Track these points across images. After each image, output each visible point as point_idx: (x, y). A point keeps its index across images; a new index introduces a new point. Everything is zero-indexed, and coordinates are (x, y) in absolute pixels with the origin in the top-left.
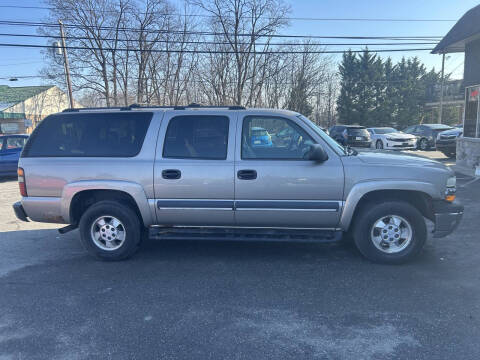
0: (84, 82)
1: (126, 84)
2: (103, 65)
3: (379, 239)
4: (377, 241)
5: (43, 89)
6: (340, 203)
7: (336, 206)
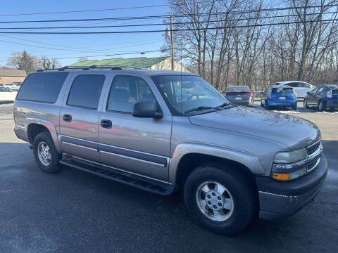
0: (186, 53)
1: (213, 53)
2: (199, 41)
3: (204, 203)
4: (202, 205)
5: (163, 59)
6: (168, 159)
7: (164, 162)
